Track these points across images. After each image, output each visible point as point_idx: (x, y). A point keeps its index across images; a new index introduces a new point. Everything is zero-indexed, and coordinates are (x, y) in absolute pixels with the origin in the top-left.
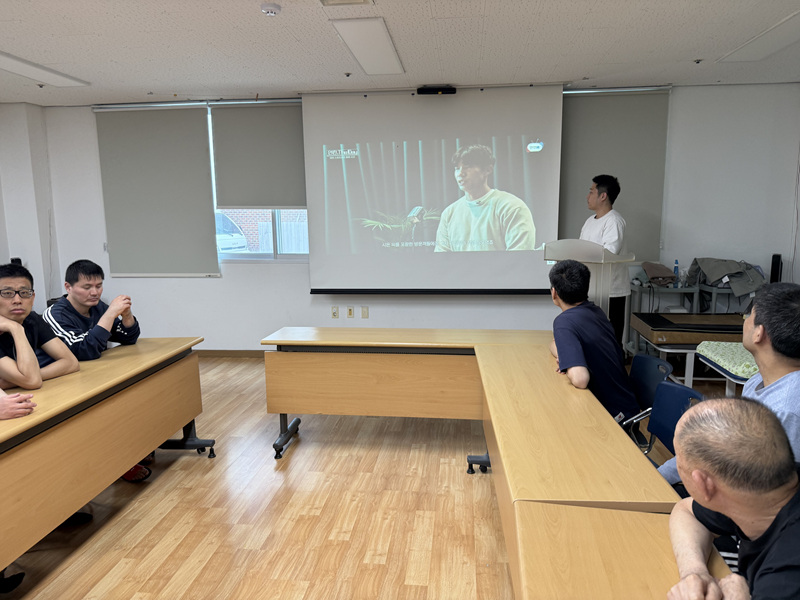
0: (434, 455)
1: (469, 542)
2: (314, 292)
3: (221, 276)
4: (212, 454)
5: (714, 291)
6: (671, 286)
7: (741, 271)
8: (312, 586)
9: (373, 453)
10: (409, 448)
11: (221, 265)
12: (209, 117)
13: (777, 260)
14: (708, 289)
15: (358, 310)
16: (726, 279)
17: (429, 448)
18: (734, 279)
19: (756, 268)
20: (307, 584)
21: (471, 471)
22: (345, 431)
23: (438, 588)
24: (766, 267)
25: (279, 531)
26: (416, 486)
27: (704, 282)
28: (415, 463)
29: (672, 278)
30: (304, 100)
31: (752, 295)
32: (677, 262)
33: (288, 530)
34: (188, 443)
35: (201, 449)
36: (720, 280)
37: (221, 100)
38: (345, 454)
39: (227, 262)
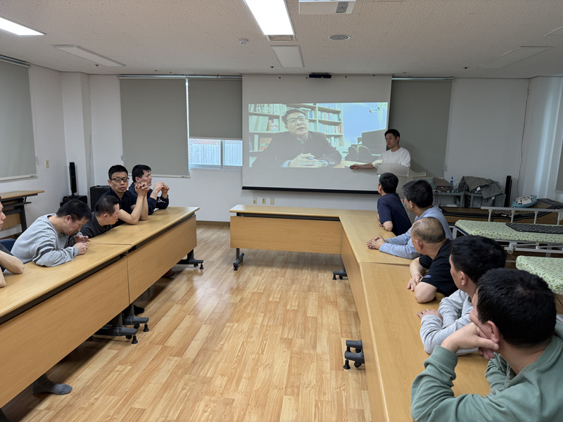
0: (315, 272)
1: (335, 304)
2: (244, 188)
3: (190, 178)
4: (202, 268)
5: (472, 195)
6: (448, 191)
7: (488, 185)
8: (265, 315)
9: (284, 270)
10: (302, 269)
11: (190, 171)
12: (187, 84)
13: (509, 179)
14: (469, 194)
15: (268, 200)
16: (479, 189)
17: (313, 269)
18: (483, 189)
19: (496, 183)
20: (263, 314)
21: (335, 278)
22: (266, 261)
23: (322, 318)
24: (503, 183)
25: (245, 297)
26: (308, 283)
27: (468, 190)
28: (306, 276)
29: (449, 187)
30: (243, 77)
31: (493, 198)
32: (452, 178)
33: (249, 296)
34: (190, 261)
35: (196, 265)
36: (476, 189)
37: (195, 75)
38: (270, 270)
39: (193, 169)
